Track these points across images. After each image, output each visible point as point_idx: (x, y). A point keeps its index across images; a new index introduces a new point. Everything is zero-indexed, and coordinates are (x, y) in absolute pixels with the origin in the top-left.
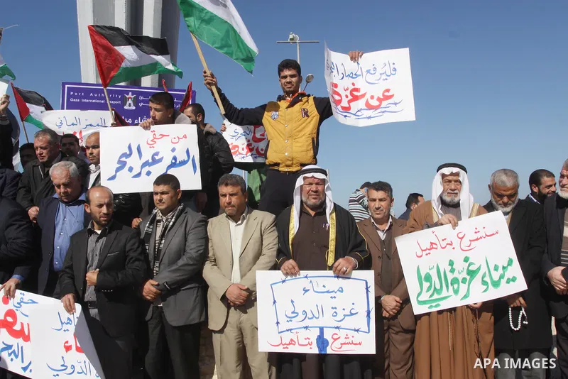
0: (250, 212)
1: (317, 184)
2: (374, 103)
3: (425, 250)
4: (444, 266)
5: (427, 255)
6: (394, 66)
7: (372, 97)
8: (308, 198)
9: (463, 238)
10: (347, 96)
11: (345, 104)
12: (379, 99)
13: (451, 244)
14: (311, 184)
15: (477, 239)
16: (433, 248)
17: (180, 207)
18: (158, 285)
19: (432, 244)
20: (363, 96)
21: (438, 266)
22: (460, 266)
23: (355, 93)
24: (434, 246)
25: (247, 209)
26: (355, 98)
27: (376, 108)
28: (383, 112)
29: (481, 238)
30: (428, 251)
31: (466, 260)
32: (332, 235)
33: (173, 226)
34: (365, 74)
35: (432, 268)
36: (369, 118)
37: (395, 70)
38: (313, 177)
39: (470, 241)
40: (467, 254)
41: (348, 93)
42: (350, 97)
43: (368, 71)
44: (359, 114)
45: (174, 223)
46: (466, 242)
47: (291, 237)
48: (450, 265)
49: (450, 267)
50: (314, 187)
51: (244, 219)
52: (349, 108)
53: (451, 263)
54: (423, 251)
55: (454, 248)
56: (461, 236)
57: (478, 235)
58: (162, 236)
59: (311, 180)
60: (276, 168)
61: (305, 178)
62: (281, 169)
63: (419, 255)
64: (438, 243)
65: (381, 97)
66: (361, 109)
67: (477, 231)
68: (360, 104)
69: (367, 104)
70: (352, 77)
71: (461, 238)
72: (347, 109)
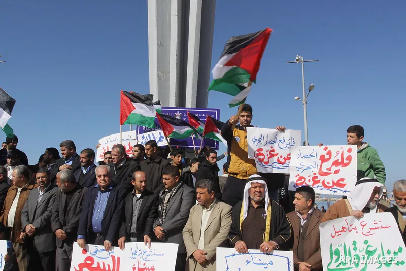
0: (217, 203)
1: (260, 187)
2: (282, 160)
3: (337, 232)
4: (349, 245)
5: (338, 235)
6: (294, 140)
7: (281, 157)
8: (254, 196)
9: (365, 225)
10: (268, 155)
11: (266, 160)
12: (284, 159)
13: (356, 229)
14: (256, 187)
15: (376, 229)
16: (343, 231)
17: (180, 184)
18: (164, 230)
19: (343, 228)
20: (277, 155)
21: (344, 244)
22: (361, 245)
23: (272, 153)
24: (345, 230)
25: (215, 201)
26: (272, 156)
27: (282, 163)
28: (286, 167)
29: (378, 228)
30: (339, 233)
31: (366, 242)
32: (268, 222)
33: (174, 195)
34: (278, 142)
35: (341, 245)
36: (279, 168)
37: (294, 143)
38: (257, 183)
39: (370, 229)
40: (366, 238)
41: (268, 153)
42: (269, 156)
43: (280, 141)
44: (274, 165)
45: (175, 193)
46: (366, 229)
47: (241, 222)
48: (353, 244)
49: (354, 246)
50: (258, 189)
51: (211, 207)
52: (268, 162)
53: (354, 243)
54: (336, 232)
55: (357, 232)
56: (363, 224)
57: (376, 226)
58: (169, 201)
59: (256, 185)
60: (234, 175)
61: (252, 184)
62: (238, 177)
63: (333, 235)
64: (347, 228)
65: (286, 158)
66: (274, 163)
67: (375, 222)
68: (275, 159)
69: (278, 160)
70: (271, 143)
71: (364, 226)
72: (267, 163)
